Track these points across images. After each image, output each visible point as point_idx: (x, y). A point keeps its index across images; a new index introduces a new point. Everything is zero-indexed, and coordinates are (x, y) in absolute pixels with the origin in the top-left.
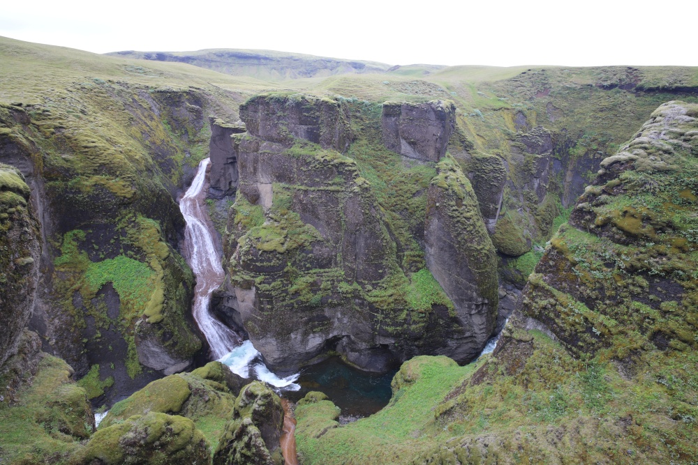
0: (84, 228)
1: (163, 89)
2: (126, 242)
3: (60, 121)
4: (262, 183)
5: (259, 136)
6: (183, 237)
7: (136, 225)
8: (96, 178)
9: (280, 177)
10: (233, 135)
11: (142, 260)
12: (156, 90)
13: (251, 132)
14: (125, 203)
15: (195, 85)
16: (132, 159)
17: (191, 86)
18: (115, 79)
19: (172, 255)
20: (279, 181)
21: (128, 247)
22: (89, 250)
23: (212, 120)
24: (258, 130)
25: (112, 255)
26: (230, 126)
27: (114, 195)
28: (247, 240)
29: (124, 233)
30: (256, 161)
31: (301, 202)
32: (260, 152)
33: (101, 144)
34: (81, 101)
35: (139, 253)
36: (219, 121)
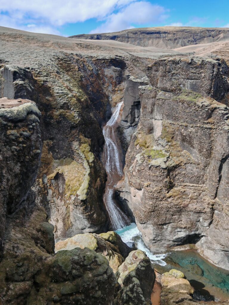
0: (52, 139)
1: (101, 58)
2: (72, 149)
3: (47, 78)
4: (156, 119)
5: (157, 88)
6: (102, 150)
8: (61, 111)
9: (168, 116)
10: (140, 87)
12: (97, 58)
13: (153, 85)
14: (74, 127)
15: (119, 55)
16: (80, 101)
17: (117, 55)
18: (75, 53)
19: (95, 160)
20: (168, 119)
23: (128, 77)
24: (157, 84)
25: (64, 157)
26: (139, 80)
27: (69, 121)
28: (142, 157)
30: (154, 105)
31: (181, 134)
32: (157, 98)
33: (65, 91)
34: (57, 66)
36: (132, 78)
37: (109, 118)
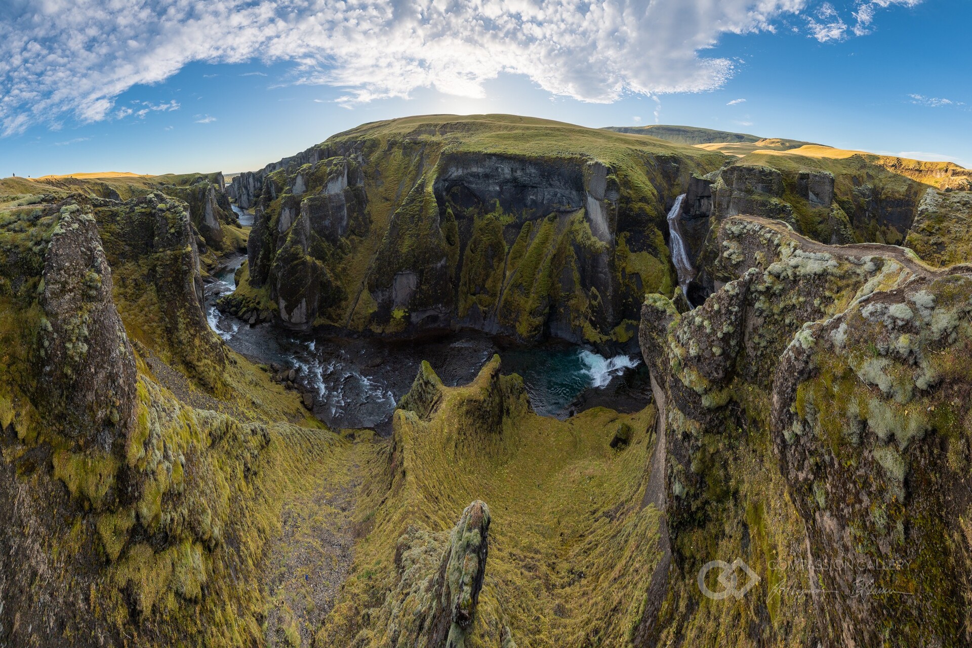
0: (629, 231)
2: (648, 242)
3: (625, 172)
7: (654, 234)
8: (640, 204)
11: (656, 256)
14: (651, 220)
16: (653, 194)
21: (650, 246)
22: (631, 244)
23: (692, 174)
25: (640, 250)
26: (702, 178)
27: (647, 214)
29: (648, 237)
33: (642, 185)
35: (655, 252)
36: (695, 175)
37: (670, 210)
